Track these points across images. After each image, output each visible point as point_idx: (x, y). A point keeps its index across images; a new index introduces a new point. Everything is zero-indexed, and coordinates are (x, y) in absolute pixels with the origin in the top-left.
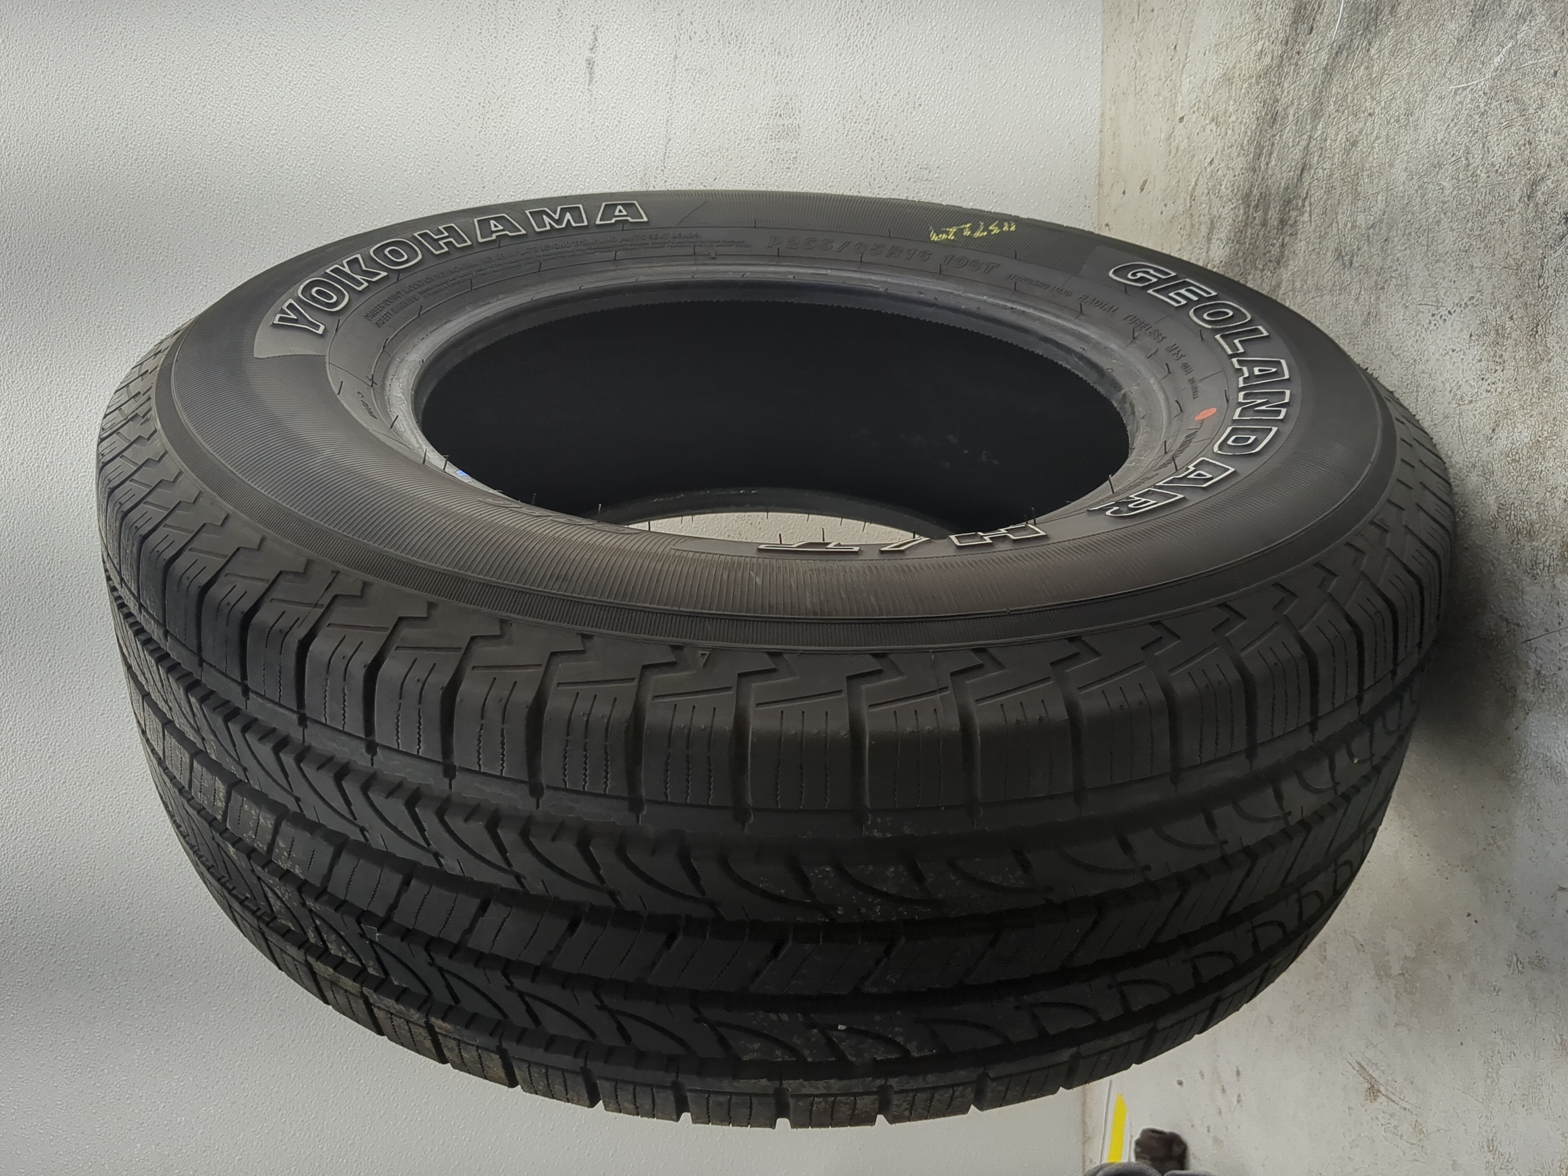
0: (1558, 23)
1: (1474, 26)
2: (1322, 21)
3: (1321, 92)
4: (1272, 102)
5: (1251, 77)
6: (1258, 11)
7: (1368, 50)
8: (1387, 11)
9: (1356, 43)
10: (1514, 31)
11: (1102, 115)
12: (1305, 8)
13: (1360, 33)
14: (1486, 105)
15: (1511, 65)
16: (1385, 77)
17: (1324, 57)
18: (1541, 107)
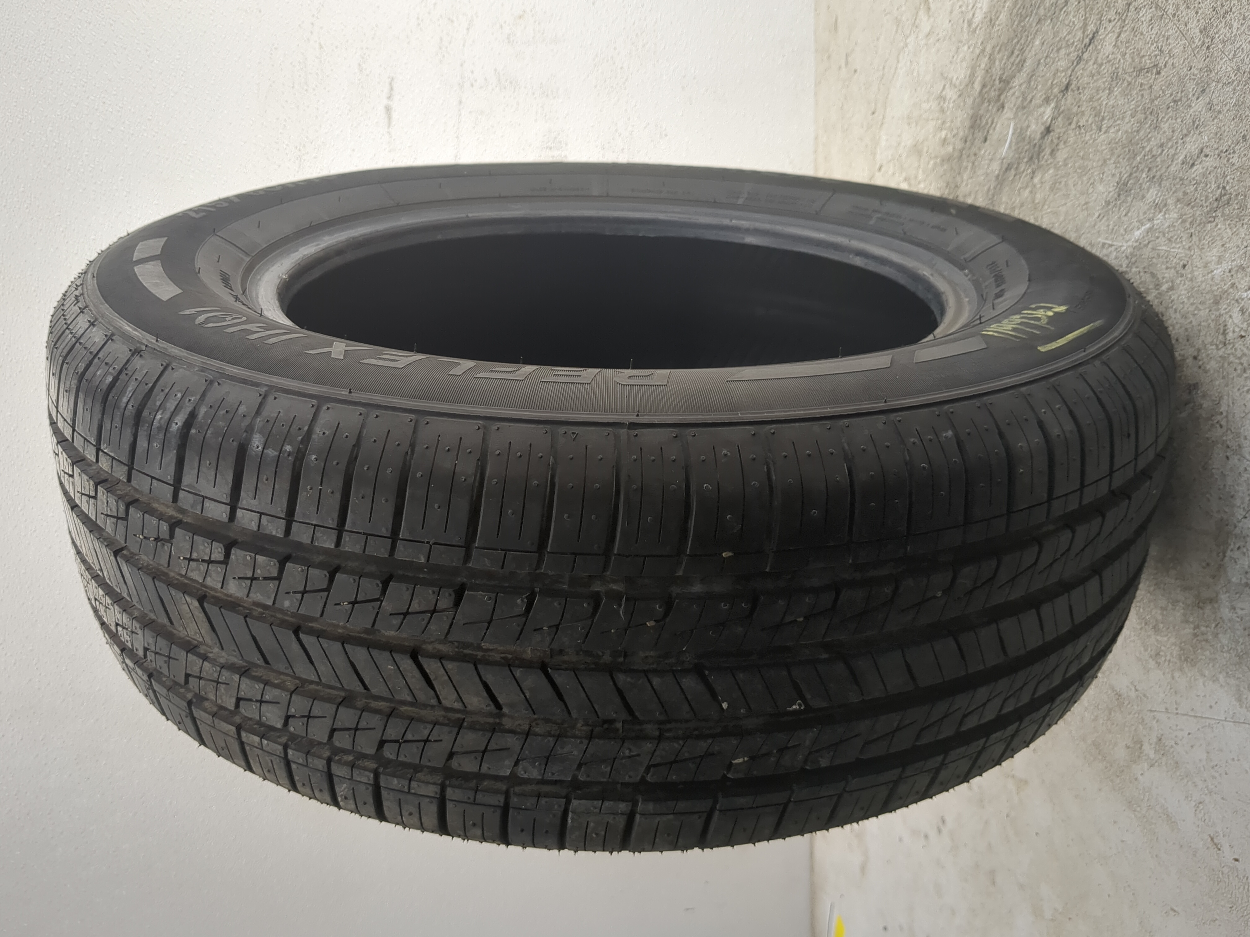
0: (1188, 225)
1: (1119, 195)
2: (994, 136)
3: (993, 196)
4: (953, 186)
5: (936, 157)
6: (942, 104)
7: (1032, 178)
8: (1048, 151)
9: (1022, 167)
10: (1151, 215)
11: (816, 138)
12: (981, 119)
13: (1025, 160)
14: (1127, 267)
15: (1149, 243)
16: (1046, 207)
17: (995, 167)
18: (1171, 288)
